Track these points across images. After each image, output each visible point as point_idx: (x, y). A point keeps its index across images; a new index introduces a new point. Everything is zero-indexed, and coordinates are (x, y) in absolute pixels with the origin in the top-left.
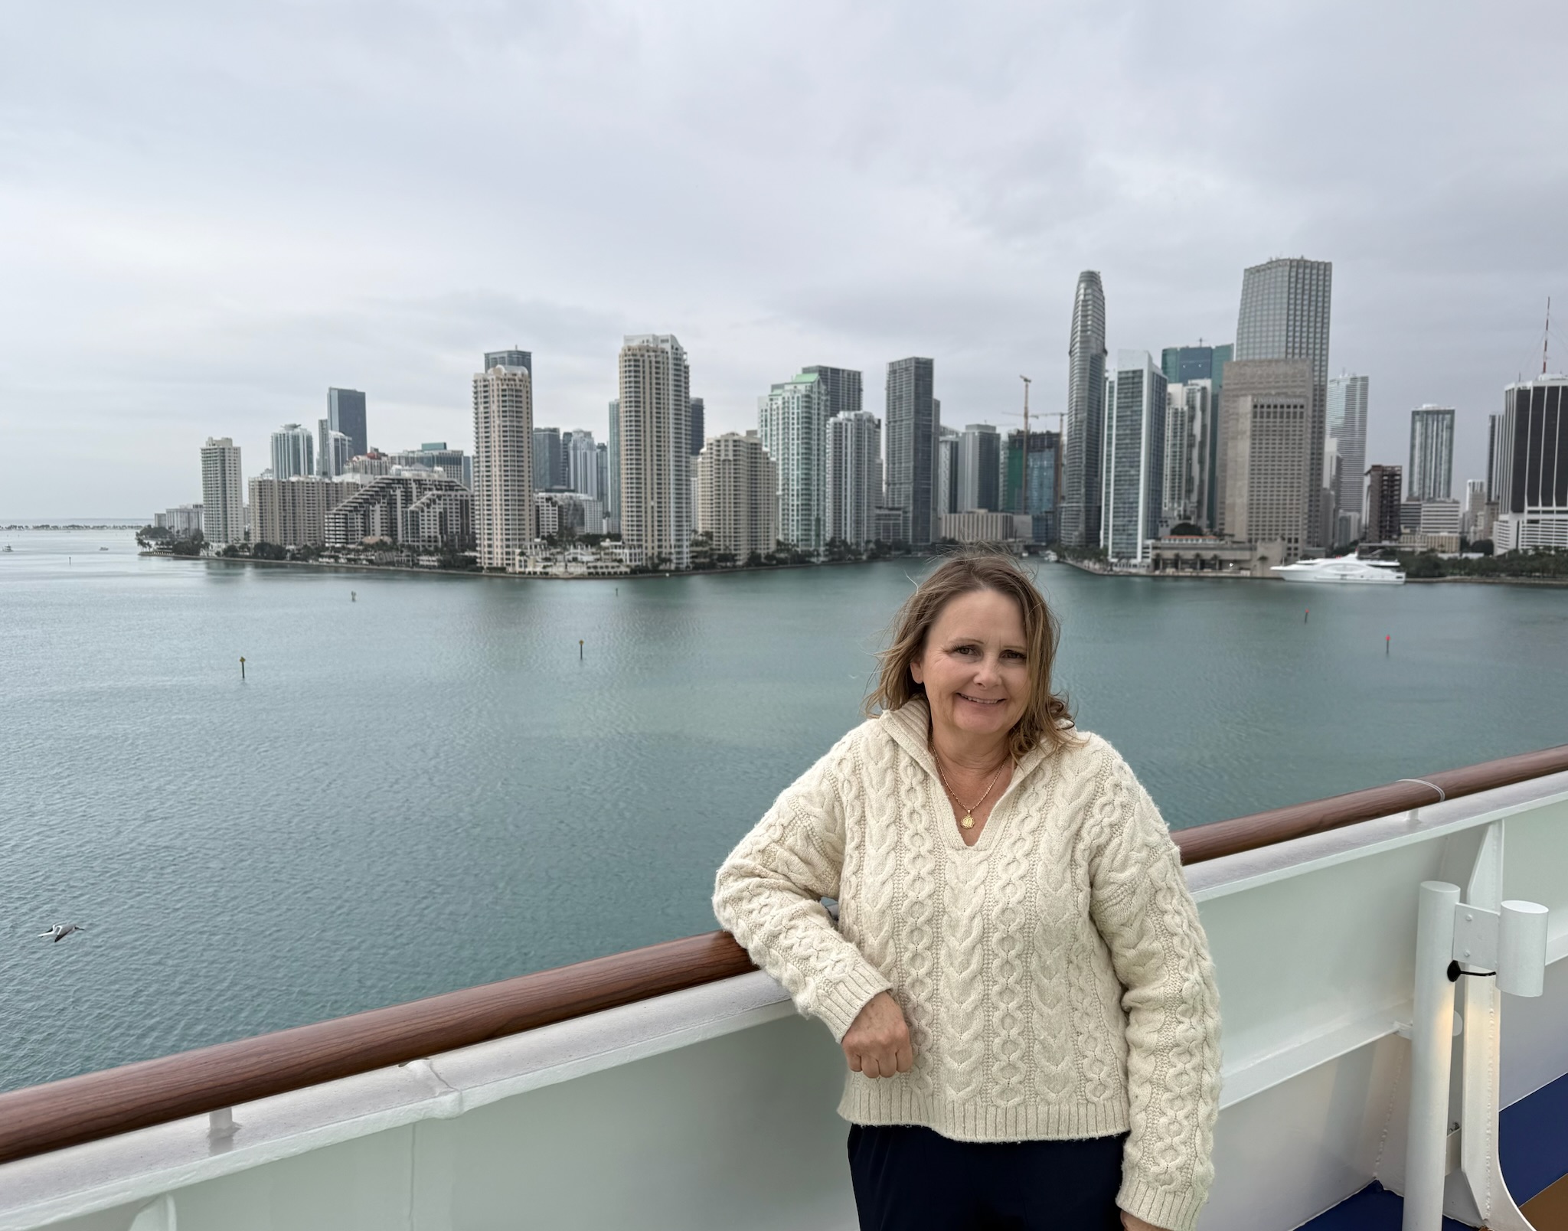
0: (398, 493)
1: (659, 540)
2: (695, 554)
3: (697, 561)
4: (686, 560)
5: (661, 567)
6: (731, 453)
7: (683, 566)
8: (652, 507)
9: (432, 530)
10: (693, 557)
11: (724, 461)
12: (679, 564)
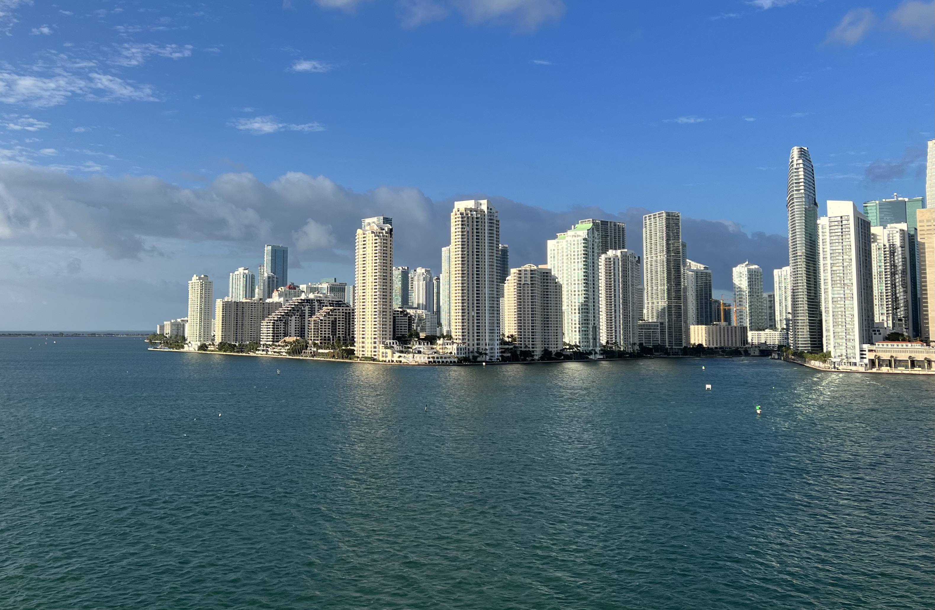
0: (307, 308)
1: (478, 340)
2: (503, 350)
3: (505, 355)
4: (497, 354)
5: (479, 359)
6: (529, 279)
7: (494, 359)
8: (473, 317)
9: (327, 332)
10: (502, 352)
11: (524, 284)
12: (492, 356)
